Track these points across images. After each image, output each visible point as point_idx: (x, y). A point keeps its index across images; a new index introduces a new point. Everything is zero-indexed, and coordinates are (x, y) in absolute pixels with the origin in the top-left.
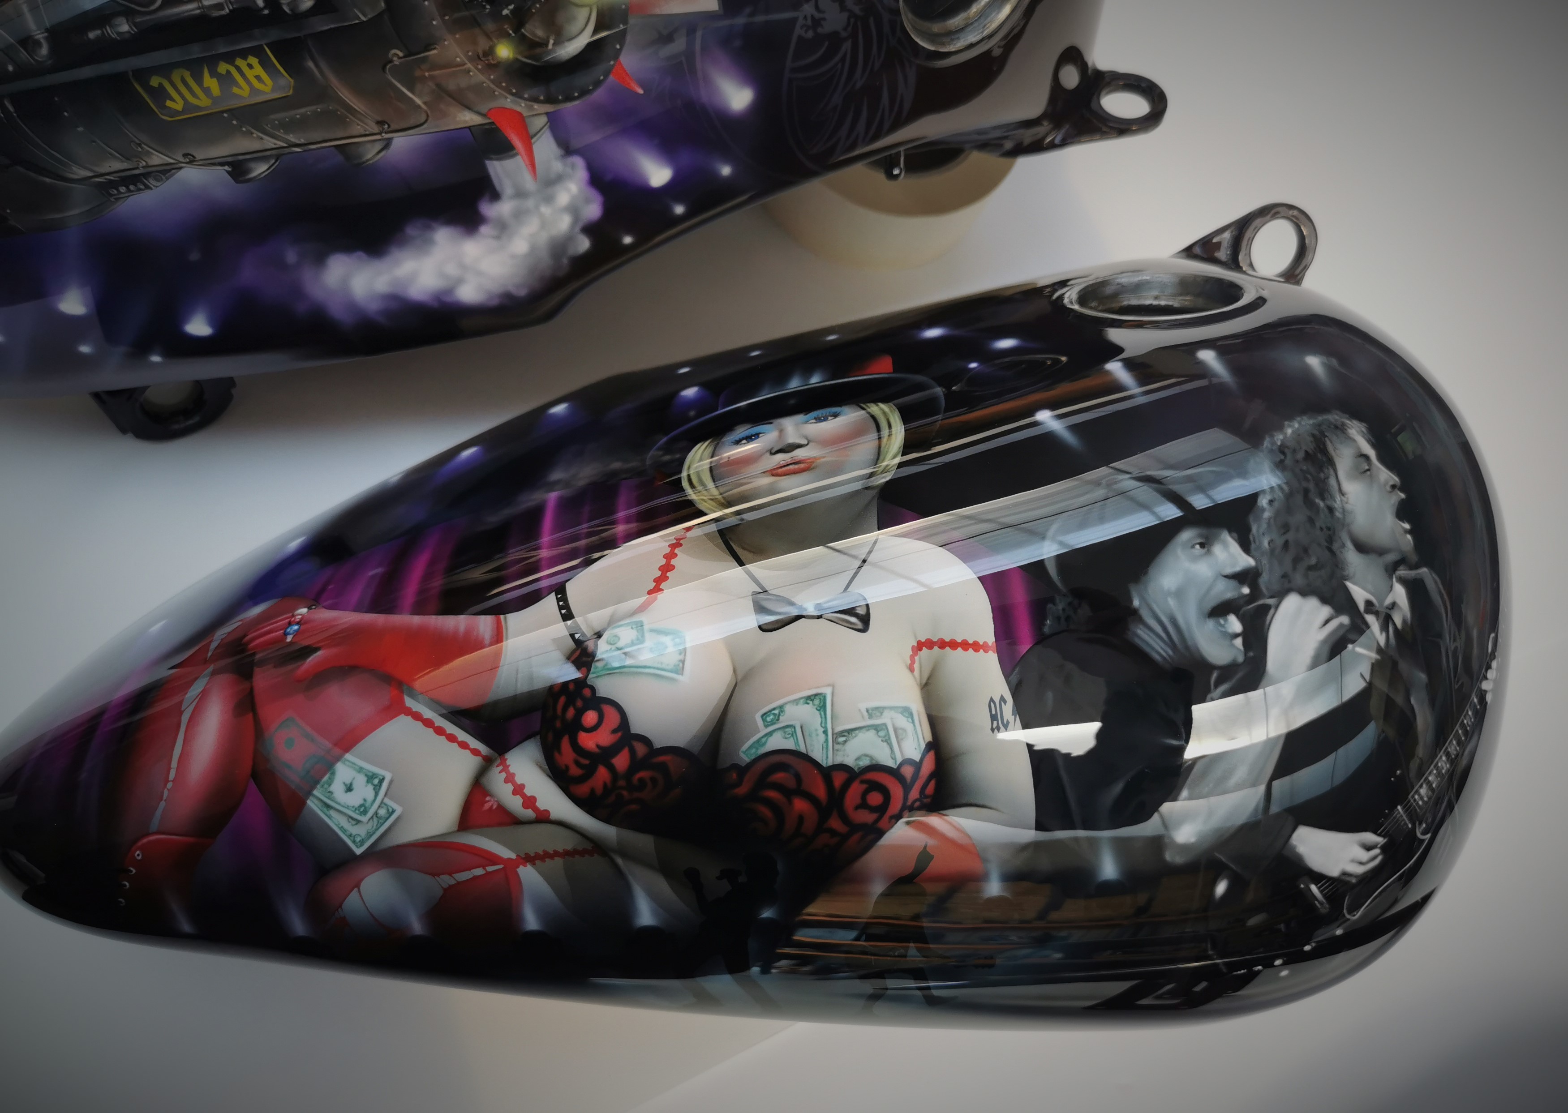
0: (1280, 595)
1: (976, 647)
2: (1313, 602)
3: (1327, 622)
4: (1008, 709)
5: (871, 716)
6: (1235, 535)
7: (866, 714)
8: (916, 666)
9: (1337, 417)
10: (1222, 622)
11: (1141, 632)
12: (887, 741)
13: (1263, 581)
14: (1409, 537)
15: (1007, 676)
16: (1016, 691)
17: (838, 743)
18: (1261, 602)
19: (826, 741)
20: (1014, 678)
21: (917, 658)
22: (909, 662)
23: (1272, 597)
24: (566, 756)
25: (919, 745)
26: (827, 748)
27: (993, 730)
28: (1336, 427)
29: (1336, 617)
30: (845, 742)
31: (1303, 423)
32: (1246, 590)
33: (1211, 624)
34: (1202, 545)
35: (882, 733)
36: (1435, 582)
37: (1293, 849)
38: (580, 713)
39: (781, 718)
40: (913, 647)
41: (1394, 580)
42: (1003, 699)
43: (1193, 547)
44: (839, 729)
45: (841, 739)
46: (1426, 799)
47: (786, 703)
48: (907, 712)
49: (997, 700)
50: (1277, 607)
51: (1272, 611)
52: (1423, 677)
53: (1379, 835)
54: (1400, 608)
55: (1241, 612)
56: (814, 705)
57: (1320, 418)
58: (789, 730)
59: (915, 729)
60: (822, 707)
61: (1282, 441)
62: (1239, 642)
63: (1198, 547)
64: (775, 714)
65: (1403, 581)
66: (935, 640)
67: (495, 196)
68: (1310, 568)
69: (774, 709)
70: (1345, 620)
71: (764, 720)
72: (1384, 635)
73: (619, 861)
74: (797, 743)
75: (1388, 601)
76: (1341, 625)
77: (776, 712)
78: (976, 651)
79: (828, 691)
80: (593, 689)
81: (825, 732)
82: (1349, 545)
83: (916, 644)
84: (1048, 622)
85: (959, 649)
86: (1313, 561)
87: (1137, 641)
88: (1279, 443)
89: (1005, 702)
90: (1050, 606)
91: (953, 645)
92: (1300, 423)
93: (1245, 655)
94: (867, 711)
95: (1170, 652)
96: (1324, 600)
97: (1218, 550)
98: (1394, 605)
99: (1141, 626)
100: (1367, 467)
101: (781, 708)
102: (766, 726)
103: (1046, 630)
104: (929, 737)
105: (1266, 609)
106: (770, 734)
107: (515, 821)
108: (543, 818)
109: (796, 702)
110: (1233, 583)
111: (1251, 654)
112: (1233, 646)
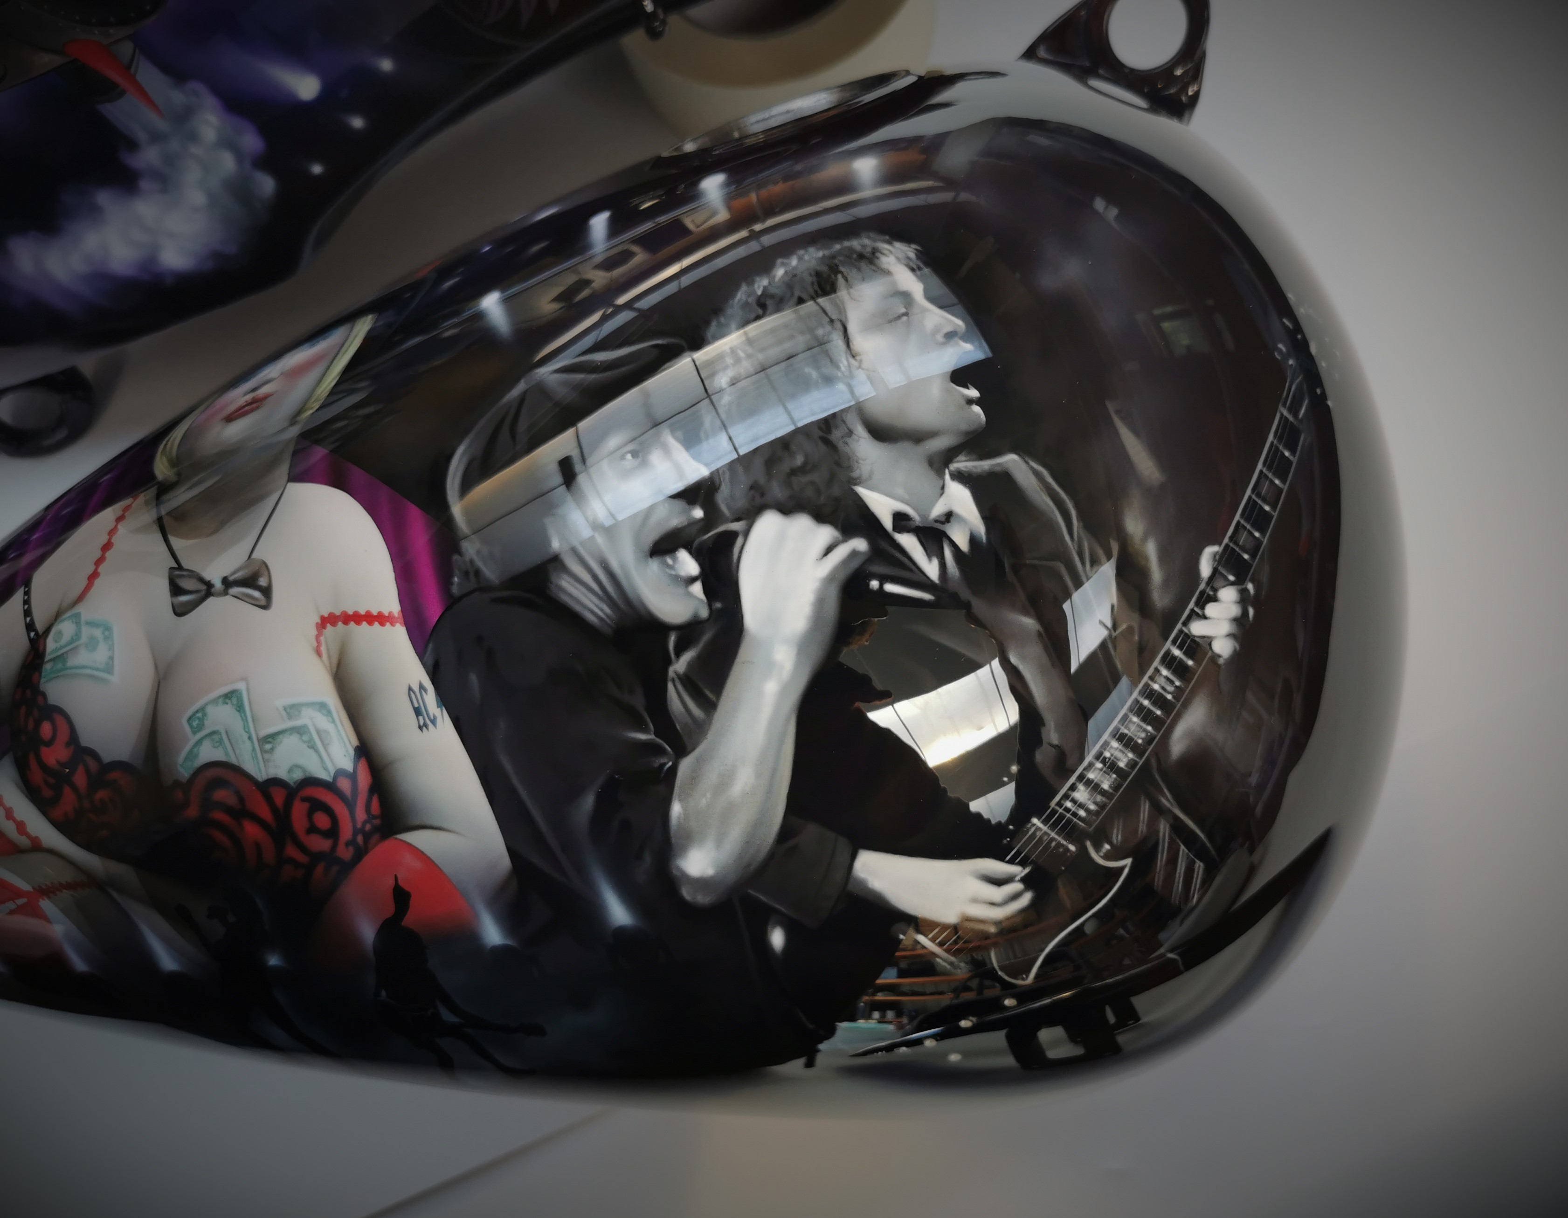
0: (751, 515)
1: (381, 619)
2: (803, 523)
3: (829, 550)
4: (431, 698)
5: (290, 717)
6: (679, 434)
7: (284, 713)
8: (323, 649)
9: (866, 241)
10: (670, 561)
11: (565, 583)
12: (313, 747)
13: (722, 498)
14: (977, 409)
15: (421, 654)
16: (434, 673)
17: (266, 752)
18: (722, 528)
19: (254, 750)
20: (429, 657)
21: (322, 639)
22: (315, 644)
23: (738, 520)
24: (37, 775)
25: (347, 751)
26: (257, 759)
27: (420, 728)
29: (844, 541)
30: (272, 749)
31: (806, 257)
32: (698, 513)
33: (654, 565)
35: (305, 738)
36: (1037, 474)
37: (862, 884)
38: (38, 724)
39: (206, 723)
40: (317, 624)
41: (947, 477)
42: (422, 687)
44: (263, 733)
45: (268, 747)
47: (206, 704)
48: (322, 707)
49: (416, 688)
50: (747, 533)
51: (740, 541)
53: (1011, 862)
54: (961, 520)
55: (697, 542)
56: (233, 705)
57: (838, 247)
58: (216, 737)
59: (338, 731)
60: (240, 708)
61: (765, 288)
62: (697, 588)
64: (199, 718)
65: (960, 477)
66: (338, 613)
68: (794, 472)
69: (197, 712)
70: (860, 544)
71: (191, 726)
72: (935, 562)
74: (227, 754)
75: (938, 510)
76: (854, 554)
77: (199, 715)
79: (241, 686)
80: (44, 695)
81: (250, 738)
82: (860, 431)
83: (319, 621)
84: (456, 579)
85: (364, 624)
87: (565, 598)
88: (759, 292)
89: (426, 691)
90: (456, 557)
91: (357, 618)
92: (800, 259)
93: (710, 606)
94: (285, 709)
95: (608, 610)
96: (820, 517)
97: (656, 457)
98: (949, 516)
99: (565, 576)
100: (903, 310)
101: (202, 709)
102: (194, 733)
103: (455, 590)
104: (355, 742)
105: (730, 538)
106: (199, 742)
108: (36, 846)
109: (214, 701)
110: (680, 504)
111: (718, 605)
112: (690, 595)
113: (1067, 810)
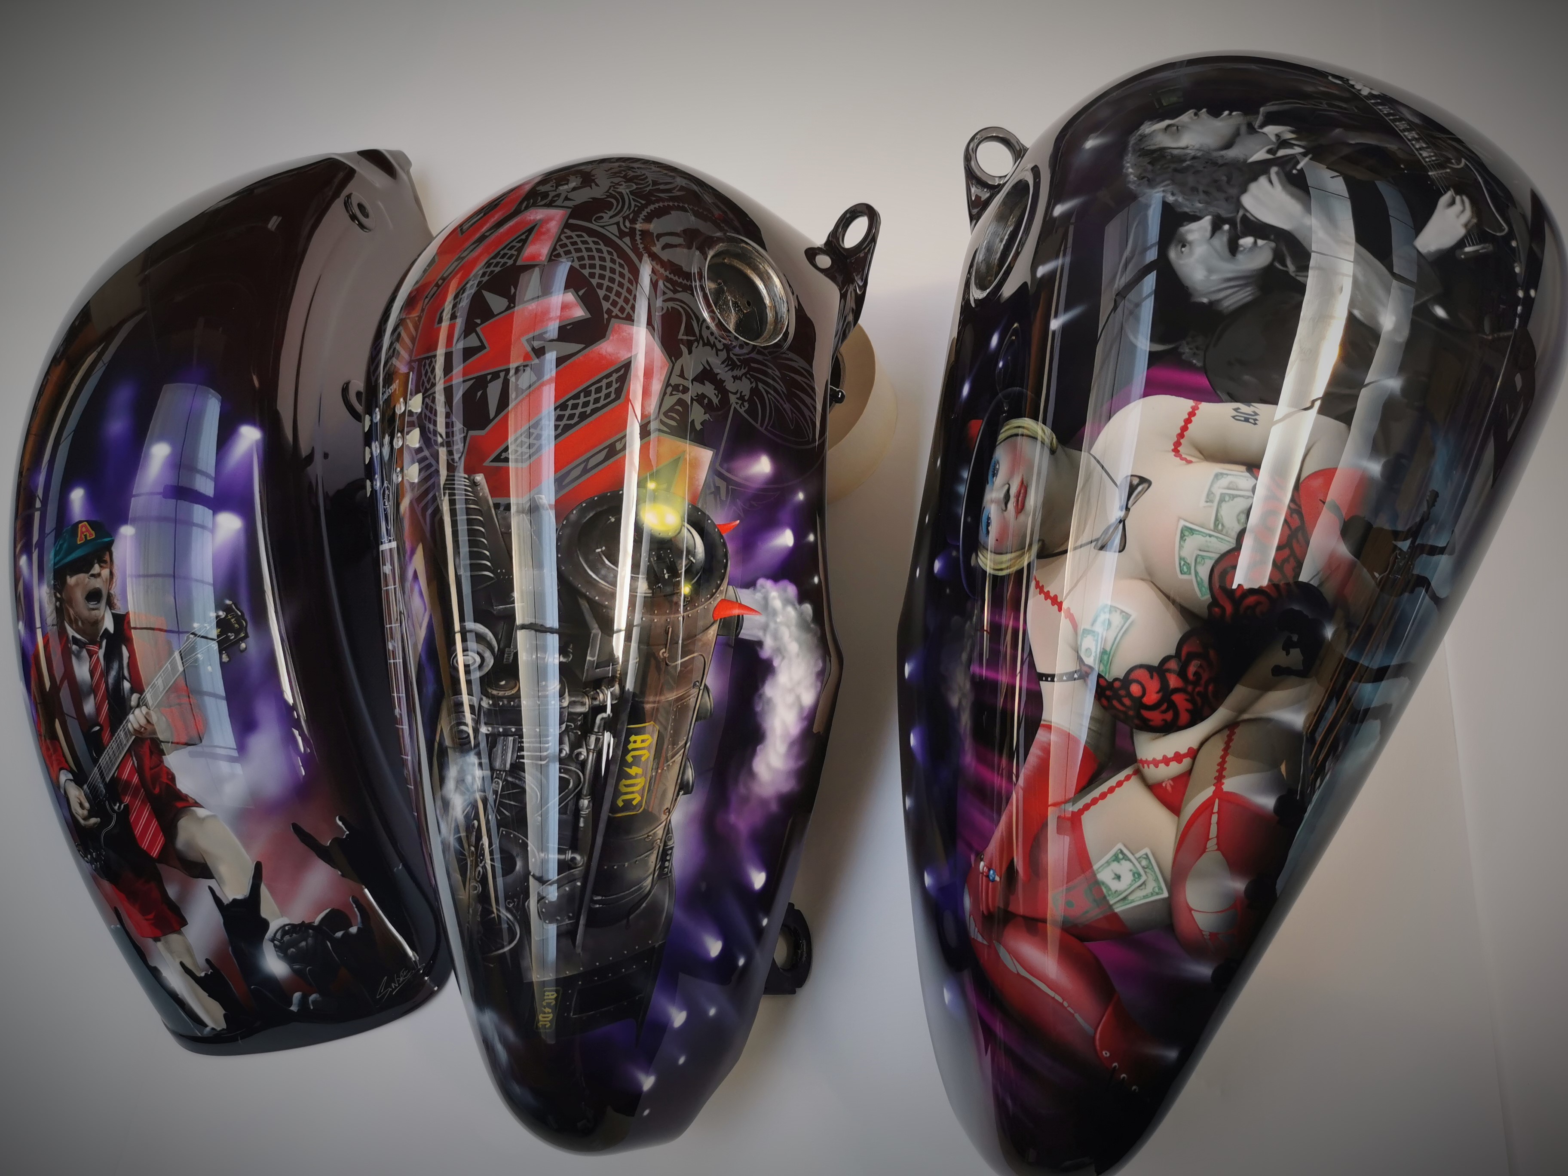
0: (1239, 205)
1: (1192, 414)
2: (1253, 187)
3: (1271, 182)
5: (1212, 501)
6: (1185, 223)
7: (1209, 504)
8: (1189, 458)
9: (1134, 137)
10: (1241, 249)
11: (1226, 303)
12: (1233, 497)
13: (1224, 214)
14: (1234, 113)
15: (1221, 401)
16: (1233, 398)
17: (1222, 530)
18: (1238, 220)
19: (1217, 537)
20: (1223, 396)
21: (1184, 456)
22: (1184, 462)
23: (1238, 212)
24: (1155, 717)
26: (1222, 539)
27: (1255, 424)
28: (1140, 140)
29: (1270, 174)
30: (1223, 525)
31: (1129, 160)
32: (1226, 227)
33: (1240, 257)
34: (1184, 246)
35: (1227, 498)
36: (1273, 105)
37: (1430, 253)
38: (1129, 695)
39: (1188, 561)
40: (1175, 456)
41: (1260, 130)
42: (1236, 410)
43: (1182, 252)
44: (1212, 526)
45: (1220, 527)
46: (1432, 154)
47: (1179, 554)
48: (1218, 476)
49: (1235, 413)
50: (1246, 210)
51: (1248, 215)
52: (1338, 131)
53: (1445, 192)
54: (1282, 132)
55: (1239, 234)
57: (1130, 149)
58: (1198, 560)
59: (1233, 475)
61: (1135, 176)
62: (1260, 242)
63: (1183, 249)
64: (1184, 565)
65: (1263, 126)
66: (1176, 439)
67: (760, 644)
68: (1228, 182)
69: (1180, 564)
70: (1274, 170)
71: (1185, 573)
72: (1296, 147)
73: (1246, 716)
74: (1210, 558)
75: (1273, 139)
76: (1277, 173)
77: (1182, 563)
78: (1194, 415)
79: (1182, 523)
80: (1116, 679)
81: (1210, 536)
82: (1223, 153)
83: (1174, 453)
85: (1189, 426)
86: (1224, 178)
87: (1232, 308)
88: (1136, 179)
91: (1184, 429)
92: (1128, 162)
93: (1270, 240)
94: (1207, 502)
95: (1249, 289)
96: (1255, 179)
97: (1190, 237)
98: (1278, 136)
99: (1223, 302)
100: (1175, 128)
101: (1181, 559)
102: (1190, 574)
103: (1199, 364)
104: (1243, 468)
105: (1245, 219)
106: (1196, 573)
107: (1188, 774)
108: (1193, 754)
109: (1181, 547)
110: (1218, 234)
111: (1272, 237)
112: (1261, 247)
113: (1430, 161)
